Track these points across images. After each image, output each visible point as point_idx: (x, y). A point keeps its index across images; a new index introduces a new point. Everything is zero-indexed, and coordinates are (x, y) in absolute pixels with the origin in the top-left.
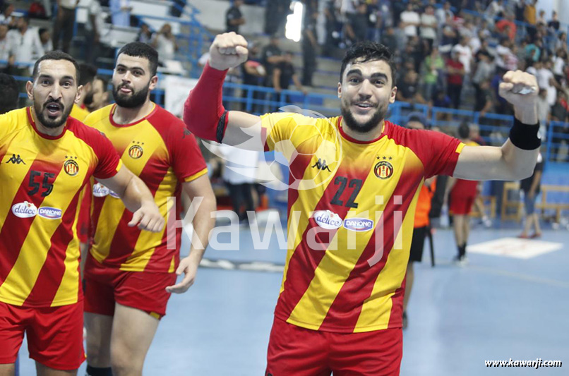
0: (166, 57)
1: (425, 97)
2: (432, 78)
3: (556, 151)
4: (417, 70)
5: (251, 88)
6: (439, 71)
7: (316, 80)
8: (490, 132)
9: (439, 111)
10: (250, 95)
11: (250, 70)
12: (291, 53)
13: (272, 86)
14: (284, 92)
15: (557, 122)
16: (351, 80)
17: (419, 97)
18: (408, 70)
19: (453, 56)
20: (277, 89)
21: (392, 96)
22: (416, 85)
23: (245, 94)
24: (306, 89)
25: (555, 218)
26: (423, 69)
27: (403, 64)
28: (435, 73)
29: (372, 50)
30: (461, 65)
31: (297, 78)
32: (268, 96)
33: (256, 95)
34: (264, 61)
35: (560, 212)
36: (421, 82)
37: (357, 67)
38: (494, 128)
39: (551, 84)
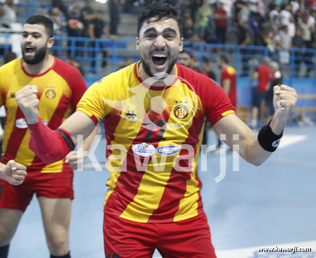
0: (11, 21)
1: (199, 36)
2: (204, 23)
3: (298, 69)
4: (193, 17)
5: (74, 39)
6: (209, 17)
7: (120, 30)
8: (249, 59)
9: (210, 46)
10: (73, 44)
11: (73, 26)
12: (100, 12)
13: (88, 36)
14: (98, 40)
15: (296, 49)
16: (147, 36)
17: (196, 38)
18: (186, 18)
19: (218, 6)
20: (92, 38)
21: (180, 45)
22: (192, 28)
23: (69, 43)
24: (113, 37)
25: (300, 118)
26: (197, 17)
27: (182, 15)
28: (206, 19)
29: (163, 11)
30: (224, 13)
31: (106, 29)
32: (86, 44)
33: (78, 44)
34: (81, 19)
35: (304, 114)
36: (196, 26)
37: (151, 26)
38: (251, 56)
39: (291, 21)
